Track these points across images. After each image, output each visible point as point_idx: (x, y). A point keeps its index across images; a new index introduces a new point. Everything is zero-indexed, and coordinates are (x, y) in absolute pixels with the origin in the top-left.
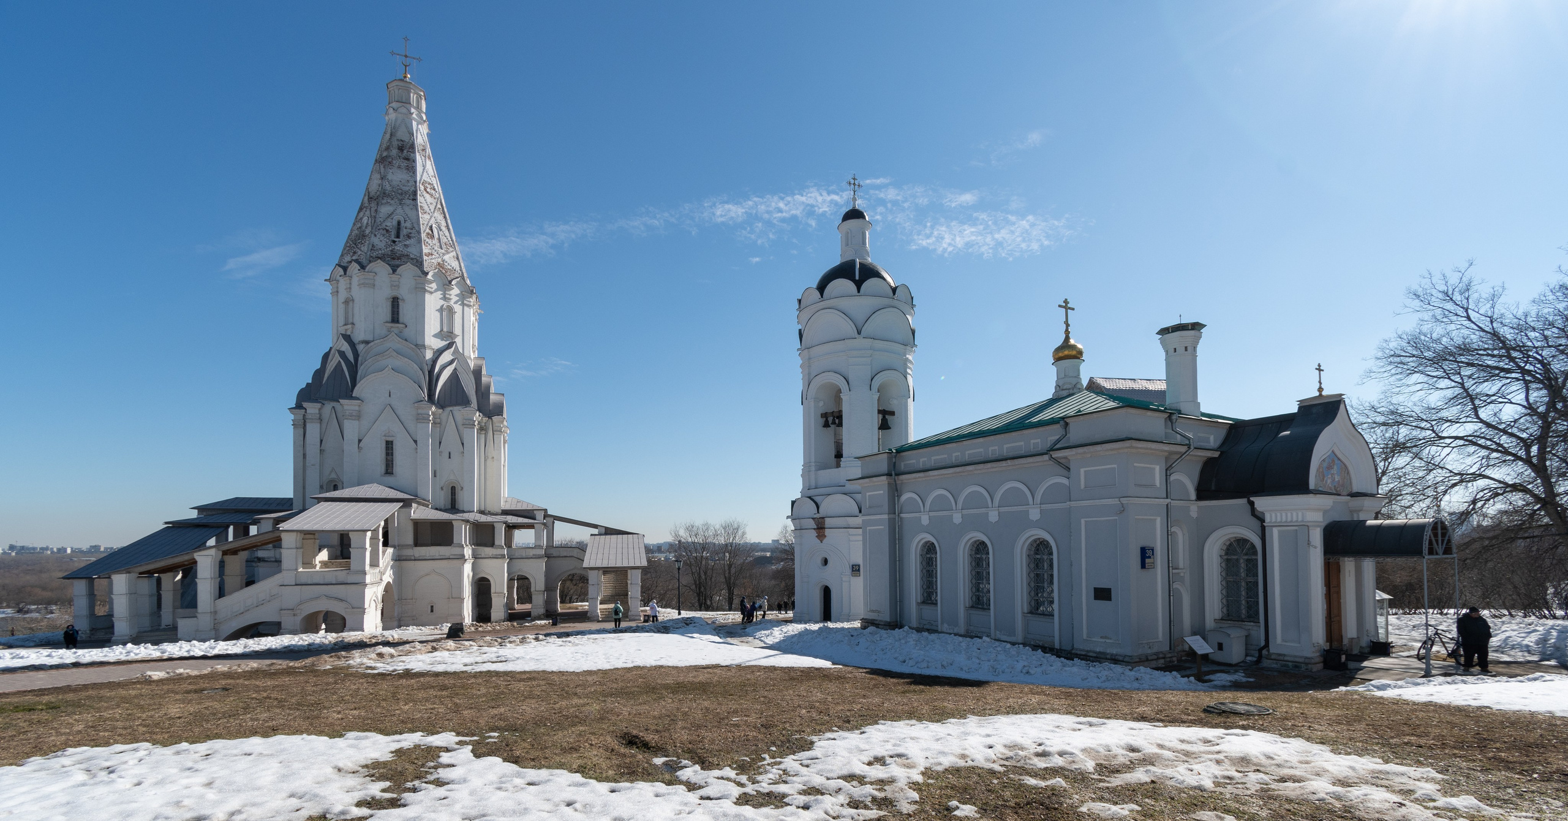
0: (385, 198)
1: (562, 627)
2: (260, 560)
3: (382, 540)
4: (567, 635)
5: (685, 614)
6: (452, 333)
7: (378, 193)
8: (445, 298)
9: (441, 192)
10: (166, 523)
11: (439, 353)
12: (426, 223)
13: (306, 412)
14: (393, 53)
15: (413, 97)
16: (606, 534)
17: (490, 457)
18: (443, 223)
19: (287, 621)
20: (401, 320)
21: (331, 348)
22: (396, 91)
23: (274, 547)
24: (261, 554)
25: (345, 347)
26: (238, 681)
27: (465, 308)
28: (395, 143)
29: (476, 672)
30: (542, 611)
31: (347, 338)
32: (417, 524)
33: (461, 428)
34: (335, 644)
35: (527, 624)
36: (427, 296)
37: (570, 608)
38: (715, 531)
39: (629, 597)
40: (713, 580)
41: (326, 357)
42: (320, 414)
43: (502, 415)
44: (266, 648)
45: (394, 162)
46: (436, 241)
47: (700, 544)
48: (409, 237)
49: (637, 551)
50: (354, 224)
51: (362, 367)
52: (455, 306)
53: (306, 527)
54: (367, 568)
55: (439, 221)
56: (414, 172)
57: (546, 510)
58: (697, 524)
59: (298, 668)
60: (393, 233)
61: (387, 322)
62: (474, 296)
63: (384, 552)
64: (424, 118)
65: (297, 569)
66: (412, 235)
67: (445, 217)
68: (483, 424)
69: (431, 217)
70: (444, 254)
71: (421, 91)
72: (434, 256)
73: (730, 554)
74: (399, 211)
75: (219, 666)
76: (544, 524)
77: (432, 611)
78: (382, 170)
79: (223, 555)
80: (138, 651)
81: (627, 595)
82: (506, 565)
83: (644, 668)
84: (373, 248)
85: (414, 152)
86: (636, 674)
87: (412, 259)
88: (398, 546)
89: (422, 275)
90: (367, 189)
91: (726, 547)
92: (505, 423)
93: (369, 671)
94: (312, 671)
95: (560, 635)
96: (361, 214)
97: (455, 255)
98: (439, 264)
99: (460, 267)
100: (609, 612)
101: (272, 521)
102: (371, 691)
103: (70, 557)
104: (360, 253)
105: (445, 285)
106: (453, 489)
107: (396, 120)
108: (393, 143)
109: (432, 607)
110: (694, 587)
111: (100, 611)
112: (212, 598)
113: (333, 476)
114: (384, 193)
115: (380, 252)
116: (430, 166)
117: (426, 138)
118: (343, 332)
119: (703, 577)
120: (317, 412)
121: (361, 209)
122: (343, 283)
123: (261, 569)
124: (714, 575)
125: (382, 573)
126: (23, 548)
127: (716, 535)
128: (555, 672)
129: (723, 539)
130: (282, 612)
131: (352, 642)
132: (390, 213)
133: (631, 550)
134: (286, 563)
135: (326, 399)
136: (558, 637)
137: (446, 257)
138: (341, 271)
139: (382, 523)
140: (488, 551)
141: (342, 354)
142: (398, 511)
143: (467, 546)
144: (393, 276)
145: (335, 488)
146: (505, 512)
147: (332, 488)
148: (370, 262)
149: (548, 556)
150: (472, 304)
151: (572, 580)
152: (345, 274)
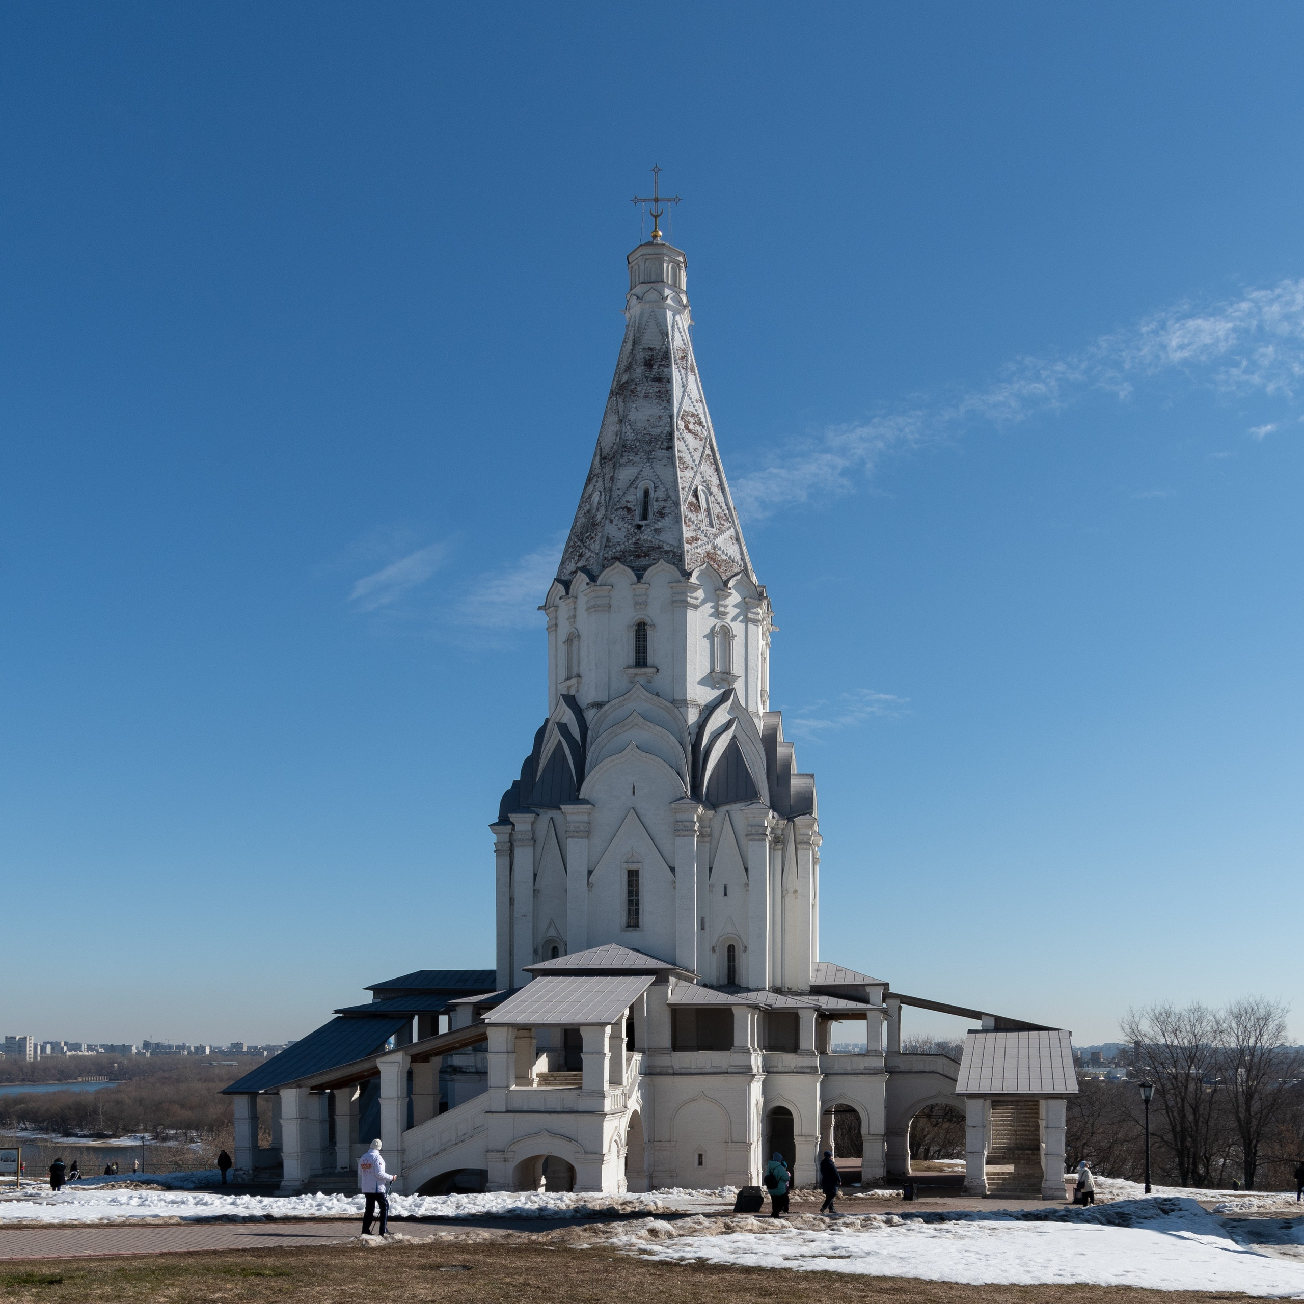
0: (625, 454)
1: (923, 1204)
2: (457, 1070)
3: (626, 1039)
4: (941, 1218)
5: (1161, 1192)
6: (729, 673)
7: (615, 447)
8: (718, 614)
9: (710, 425)
10: (337, 1012)
11: (708, 711)
12: (687, 485)
13: (513, 829)
14: (636, 200)
15: (667, 268)
16: (997, 1029)
17: (791, 891)
18: (715, 481)
19: (497, 1170)
20: (650, 661)
21: (547, 721)
22: (642, 264)
23: (475, 1050)
24: (457, 1060)
25: (568, 716)
26: (477, 1257)
27: (751, 626)
28: (640, 355)
29: (806, 1272)
30: (880, 1172)
31: (571, 701)
32: (677, 1011)
33: (743, 841)
34: (576, 1210)
35: (860, 1195)
36: (690, 613)
37: (929, 1169)
38: (1217, 1023)
39: (1042, 1152)
40: (1212, 1123)
41: (540, 735)
42: (533, 831)
43: (811, 814)
44: (485, 1210)
45: (639, 389)
46: (703, 515)
47: (1183, 1049)
48: (661, 515)
49: (1057, 1063)
50: (580, 507)
51: (593, 747)
52: (732, 624)
53: (521, 1019)
54: (606, 1086)
55: (708, 478)
56: (670, 401)
57: (886, 986)
58: (1177, 1008)
59: (544, 1244)
60: (638, 513)
61: (628, 667)
62: (764, 603)
63: (629, 1060)
64: (685, 301)
65: (508, 1087)
66: (667, 510)
67: (717, 470)
68: (779, 832)
69: (696, 473)
70: (716, 536)
71: (680, 254)
72: (700, 542)
73: (1249, 1071)
74: (647, 472)
75: (443, 1234)
76: (885, 1011)
77: (700, 1163)
78: (621, 404)
79: (412, 1062)
80: (330, 1204)
81: (1037, 1148)
82: (818, 1085)
83: (1094, 1287)
84: (608, 542)
85: (669, 366)
86: (1082, 1298)
87: (667, 552)
88: (649, 1049)
89: (682, 579)
90: (599, 443)
91: (1239, 1056)
92: (816, 828)
93: (646, 1257)
94: (563, 1249)
95: (930, 1218)
96: (590, 488)
97: (734, 534)
98: (708, 553)
99: (742, 554)
100: (1004, 1179)
101: (471, 1008)
102: (661, 1288)
103: (210, 1059)
104: (588, 554)
105: (718, 590)
106: (731, 949)
107: (642, 315)
108: (638, 357)
109: (700, 1156)
110: (1169, 1137)
111: (265, 1142)
112: (400, 1130)
113: (552, 933)
114: (624, 446)
115: (619, 548)
116: (693, 384)
117: (687, 337)
118: (565, 693)
119: (1191, 1117)
120: (529, 827)
121: (589, 480)
122: (564, 608)
123: (459, 1085)
124: (1215, 1114)
125: (626, 1096)
126: (158, 1045)
127: (1218, 1031)
128: (936, 1283)
129: (1234, 1039)
130: (490, 1154)
131: (597, 1208)
132: (632, 479)
133: (1046, 1062)
134: (494, 1077)
135: (541, 806)
136: (927, 1222)
137: (719, 541)
138: (561, 588)
139: (627, 1012)
140: (788, 1060)
141: (563, 728)
142: (648, 990)
143: (755, 1050)
144: (637, 586)
145: (555, 954)
146: (817, 990)
147: (550, 953)
148: (604, 567)
149: (891, 1070)
150: (760, 617)
151: (929, 1116)
152: (567, 593)
